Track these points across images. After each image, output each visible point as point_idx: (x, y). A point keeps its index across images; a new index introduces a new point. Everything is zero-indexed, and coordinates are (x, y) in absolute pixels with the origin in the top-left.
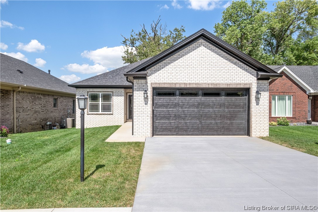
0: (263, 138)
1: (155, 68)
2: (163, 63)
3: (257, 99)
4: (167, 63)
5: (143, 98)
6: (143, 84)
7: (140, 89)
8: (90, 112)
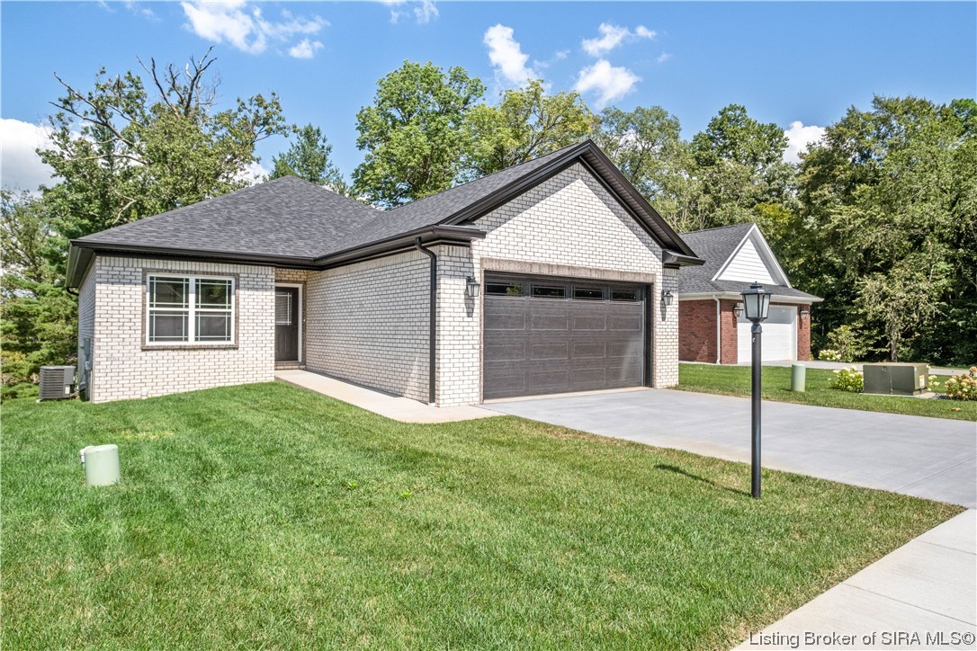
0: (669, 388)
1: (490, 219)
2: (506, 208)
3: (663, 307)
4: (514, 210)
5: (463, 297)
6: (462, 260)
7: (456, 273)
8: (151, 340)
